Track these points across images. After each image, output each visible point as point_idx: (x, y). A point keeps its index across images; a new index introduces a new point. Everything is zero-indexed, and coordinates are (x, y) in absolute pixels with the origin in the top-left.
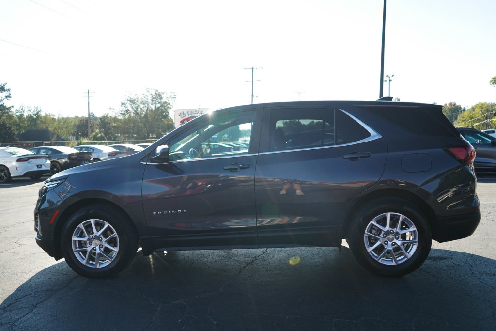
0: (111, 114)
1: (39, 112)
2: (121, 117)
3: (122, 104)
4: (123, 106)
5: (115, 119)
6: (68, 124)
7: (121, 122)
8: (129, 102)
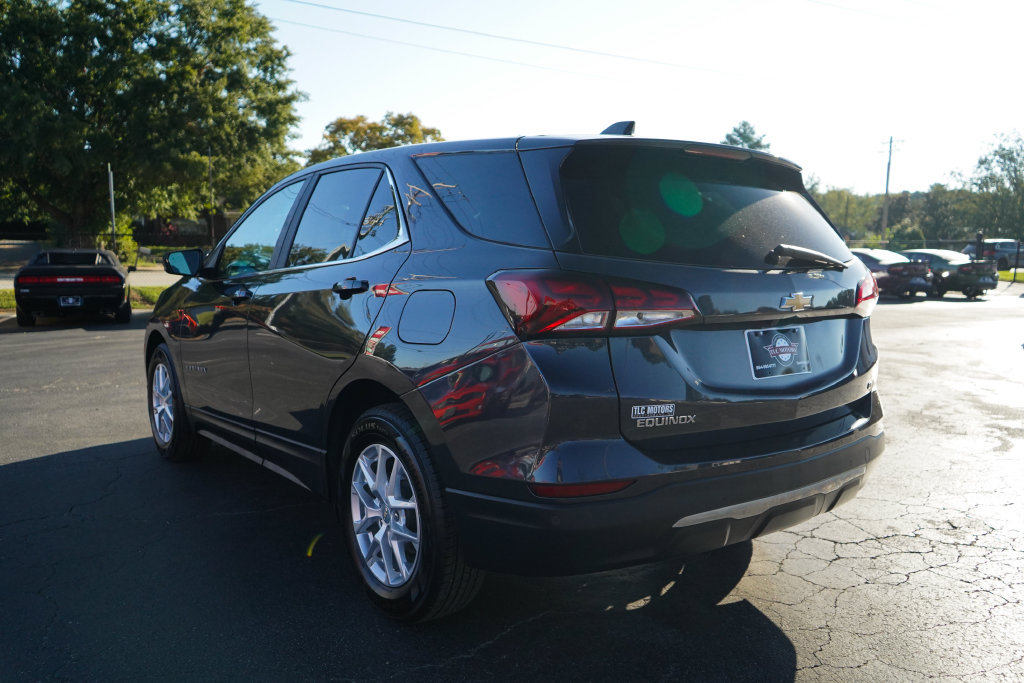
0: (953, 185)
1: (817, 184)
2: (975, 189)
3: (982, 162)
4: (983, 167)
5: (962, 195)
6: (866, 206)
7: (974, 202)
8: (997, 158)
